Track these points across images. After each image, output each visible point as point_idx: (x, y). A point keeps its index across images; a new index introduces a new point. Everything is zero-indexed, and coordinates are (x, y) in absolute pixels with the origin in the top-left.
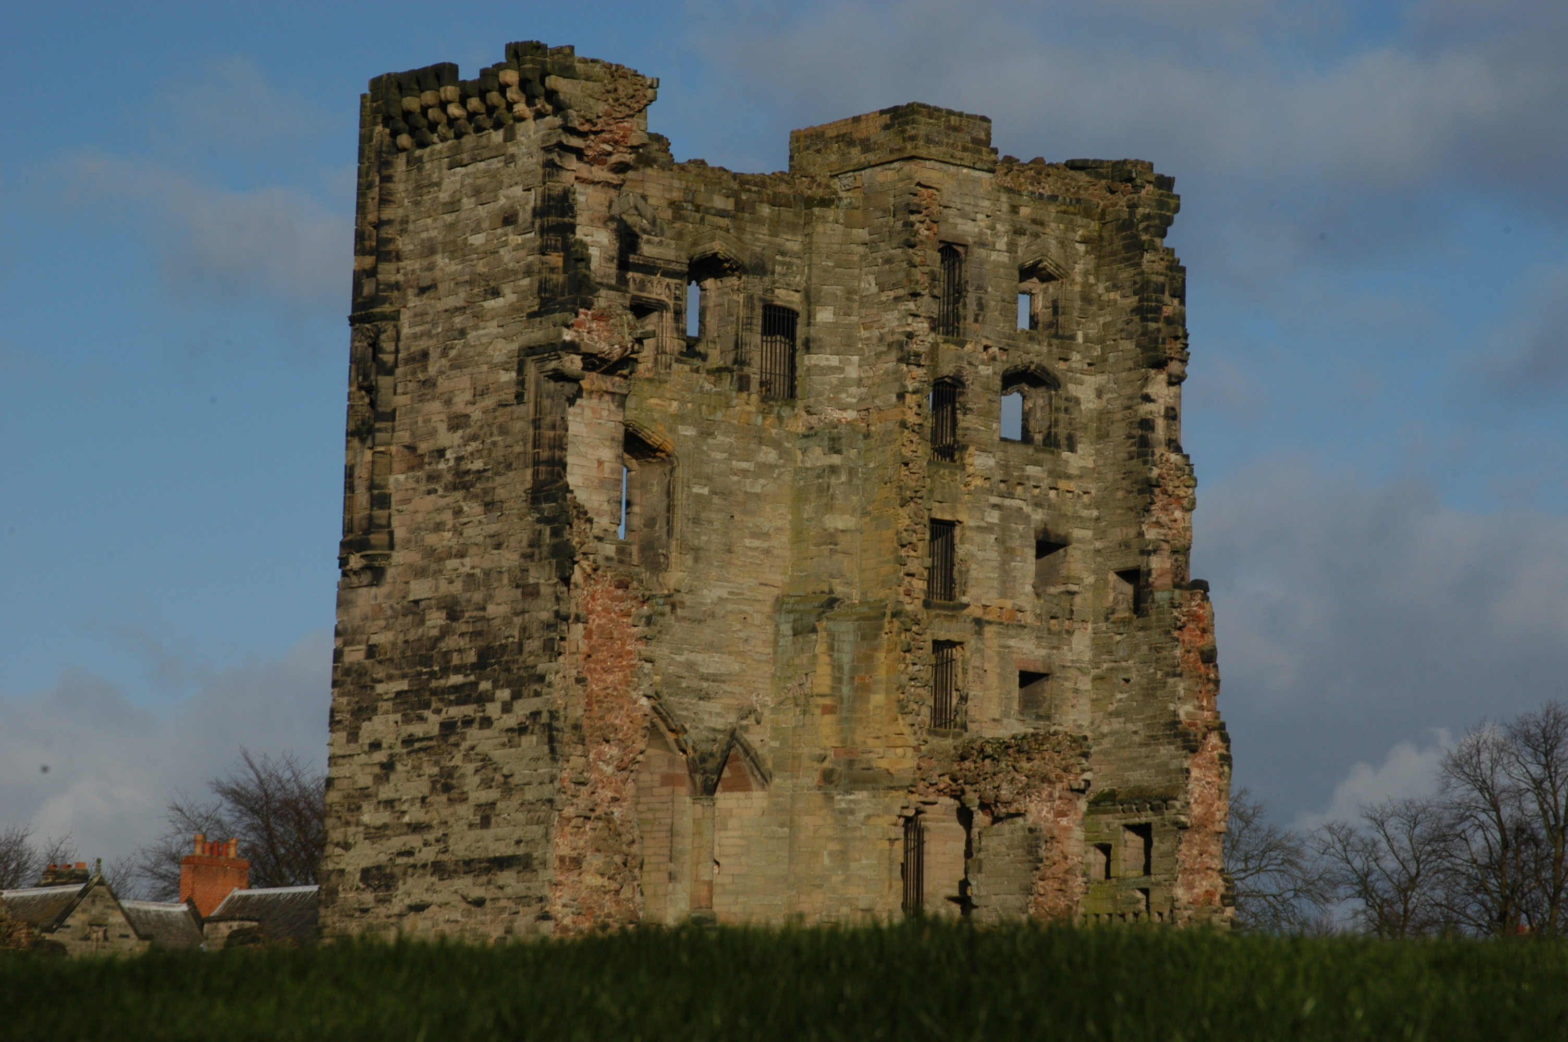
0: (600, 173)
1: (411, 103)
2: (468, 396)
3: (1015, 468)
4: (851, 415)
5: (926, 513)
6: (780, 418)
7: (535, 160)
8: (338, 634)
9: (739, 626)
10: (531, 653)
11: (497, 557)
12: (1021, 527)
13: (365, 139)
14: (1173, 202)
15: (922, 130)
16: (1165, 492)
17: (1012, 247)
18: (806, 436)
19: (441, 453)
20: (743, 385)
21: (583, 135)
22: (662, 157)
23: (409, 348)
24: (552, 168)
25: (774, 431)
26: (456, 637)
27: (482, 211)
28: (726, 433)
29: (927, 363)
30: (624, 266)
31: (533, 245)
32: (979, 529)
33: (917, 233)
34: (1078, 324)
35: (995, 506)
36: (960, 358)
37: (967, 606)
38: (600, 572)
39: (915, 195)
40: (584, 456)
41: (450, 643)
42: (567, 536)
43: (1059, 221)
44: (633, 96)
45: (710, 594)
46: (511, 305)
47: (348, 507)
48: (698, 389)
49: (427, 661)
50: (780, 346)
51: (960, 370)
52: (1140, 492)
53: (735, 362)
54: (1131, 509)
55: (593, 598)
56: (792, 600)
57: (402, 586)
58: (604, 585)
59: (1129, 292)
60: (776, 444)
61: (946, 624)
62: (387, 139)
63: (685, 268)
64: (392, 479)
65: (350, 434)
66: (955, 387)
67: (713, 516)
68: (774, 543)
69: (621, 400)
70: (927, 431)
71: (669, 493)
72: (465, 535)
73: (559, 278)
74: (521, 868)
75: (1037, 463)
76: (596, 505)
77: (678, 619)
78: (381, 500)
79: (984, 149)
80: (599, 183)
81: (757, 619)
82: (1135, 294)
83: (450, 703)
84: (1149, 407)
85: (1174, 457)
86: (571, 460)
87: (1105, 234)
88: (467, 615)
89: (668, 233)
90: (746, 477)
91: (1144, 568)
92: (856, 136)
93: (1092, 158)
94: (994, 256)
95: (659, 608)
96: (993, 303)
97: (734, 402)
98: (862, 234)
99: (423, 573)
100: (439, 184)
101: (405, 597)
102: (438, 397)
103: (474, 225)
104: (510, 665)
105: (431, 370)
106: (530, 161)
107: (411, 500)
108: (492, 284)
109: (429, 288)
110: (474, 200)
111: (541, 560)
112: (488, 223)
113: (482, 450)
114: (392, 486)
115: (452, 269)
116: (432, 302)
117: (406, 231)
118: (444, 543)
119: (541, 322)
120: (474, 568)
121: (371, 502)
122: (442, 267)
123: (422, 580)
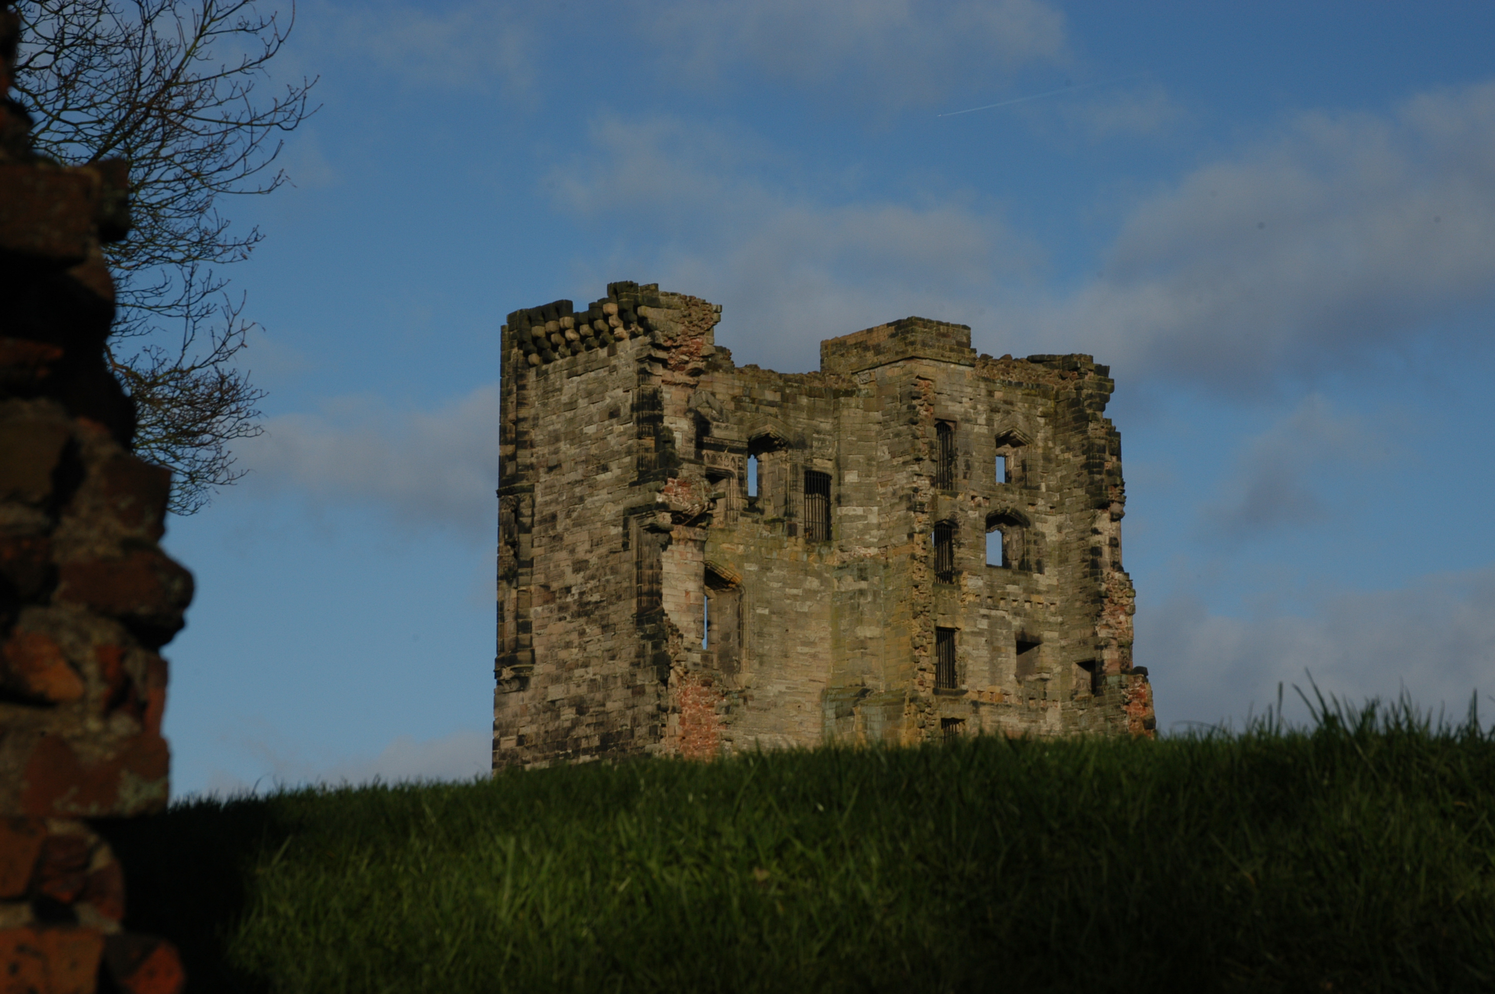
0: (680, 377)
1: (538, 331)
2: (587, 546)
3: (999, 587)
4: (873, 551)
5: (933, 623)
6: (820, 555)
7: (631, 369)
8: (495, 728)
9: (795, 713)
10: (640, 737)
11: (612, 666)
12: (1004, 632)
13: (505, 359)
14: (1109, 385)
15: (919, 337)
16: (1112, 601)
17: (989, 422)
18: (840, 568)
19: (568, 590)
20: (792, 531)
21: (667, 349)
22: (725, 364)
23: (542, 512)
24: (644, 374)
25: (816, 565)
26: (584, 727)
27: (593, 408)
28: (780, 568)
29: (930, 510)
30: (700, 445)
31: (631, 432)
32: (973, 633)
33: (918, 413)
34: (1042, 477)
35: (984, 616)
36: (954, 506)
37: (966, 692)
38: (689, 675)
39: (916, 385)
40: (675, 588)
41: (580, 731)
42: (664, 648)
43: (1024, 401)
44: (703, 319)
45: (772, 690)
46: (617, 477)
47: (500, 633)
48: (758, 535)
49: (563, 746)
50: (818, 501)
51: (954, 515)
52: (1093, 602)
53: (785, 514)
54: (1087, 615)
55: (685, 694)
56: (834, 692)
57: (542, 690)
58: (693, 685)
59: (1079, 452)
60: (818, 575)
61: (951, 706)
62: (521, 358)
63: (746, 446)
64: (532, 610)
65: (500, 578)
66: (951, 528)
67: (772, 630)
68: (818, 649)
69: (701, 546)
70: (931, 561)
71: (739, 615)
72: (588, 650)
73: (652, 456)
75: (1014, 583)
76: (685, 624)
77: (749, 709)
78: (524, 627)
79: (966, 350)
80: (679, 384)
81: (809, 707)
82: (1083, 453)
84: (1097, 538)
85: (1117, 575)
86: (665, 591)
87: (1059, 410)
88: (591, 710)
89: (732, 420)
90: (796, 600)
91: (1098, 660)
92: (870, 343)
93: (1047, 354)
94: (977, 429)
95: (735, 701)
96: (977, 464)
97: (786, 545)
98: (877, 415)
99: (558, 680)
100: (561, 390)
101: (544, 699)
102: (565, 549)
103: (588, 418)
104: (625, 747)
105: (559, 528)
106: (628, 370)
107: (546, 626)
108: (603, 462)
109: (555, 467)
110: (587, 400)
111: (645, 667)
112: (598, 417)
113: (598, 586)
114: (533, 616)
115: (572, 452)
116: (558, 477)
117: (537, 425)
118: (573, 657)
119: (640, 489)
120: (595, 675)
121: (518, 627)
122: (564, 451)
123: (557, 685)
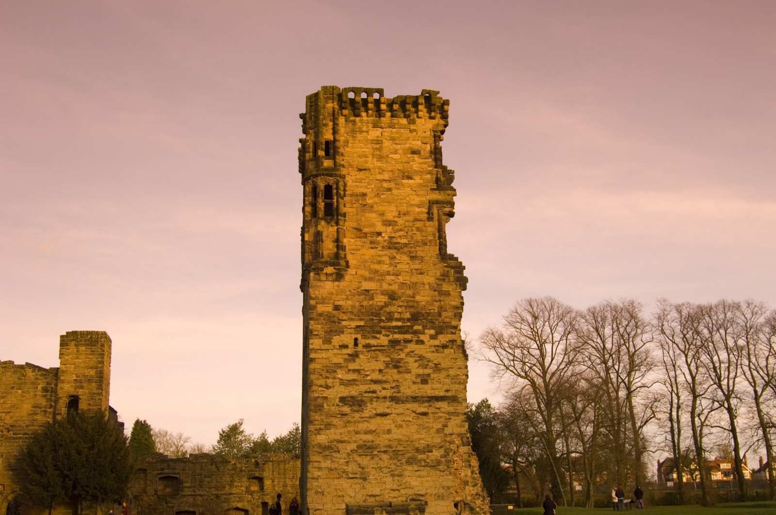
2: (395, 214)
7: (428, 133)
11: (420, 278)
19: (379, 234)
23: (353, 191)
24: (438, 138)
26: (396, 307)
27: (397, 147)
31: (431, 164)
46: (419, 183)
49: (376, 315)
62: (337, 110)
64: (347, 240)
72: (398, 267)
73: (442, 178)
74: (450, 401)
78: (341, 247)
83: (395, 333)
88: (402, 299)
99: (371, 279)
100: (367, 132)
101: (359, 288)
102: (375, 212)
103: (393, 151)
104: (433, 321)
105: (369, 201)
106: (425, 134)
107: (359, 250)
108: (407, 174)
109: (365, 170)
110: (391, 142)
111: (450, 282)
112: (401, 151)
113: (406, 236)
114: (346, 243)
115: (379, 165)
116: (366, 175)
117: (347, 146)
118: (384, 269)
119: (440, 193)
120: (406, 280)
121: (338, 247)
122: (372, 163)
123: (370, 282)
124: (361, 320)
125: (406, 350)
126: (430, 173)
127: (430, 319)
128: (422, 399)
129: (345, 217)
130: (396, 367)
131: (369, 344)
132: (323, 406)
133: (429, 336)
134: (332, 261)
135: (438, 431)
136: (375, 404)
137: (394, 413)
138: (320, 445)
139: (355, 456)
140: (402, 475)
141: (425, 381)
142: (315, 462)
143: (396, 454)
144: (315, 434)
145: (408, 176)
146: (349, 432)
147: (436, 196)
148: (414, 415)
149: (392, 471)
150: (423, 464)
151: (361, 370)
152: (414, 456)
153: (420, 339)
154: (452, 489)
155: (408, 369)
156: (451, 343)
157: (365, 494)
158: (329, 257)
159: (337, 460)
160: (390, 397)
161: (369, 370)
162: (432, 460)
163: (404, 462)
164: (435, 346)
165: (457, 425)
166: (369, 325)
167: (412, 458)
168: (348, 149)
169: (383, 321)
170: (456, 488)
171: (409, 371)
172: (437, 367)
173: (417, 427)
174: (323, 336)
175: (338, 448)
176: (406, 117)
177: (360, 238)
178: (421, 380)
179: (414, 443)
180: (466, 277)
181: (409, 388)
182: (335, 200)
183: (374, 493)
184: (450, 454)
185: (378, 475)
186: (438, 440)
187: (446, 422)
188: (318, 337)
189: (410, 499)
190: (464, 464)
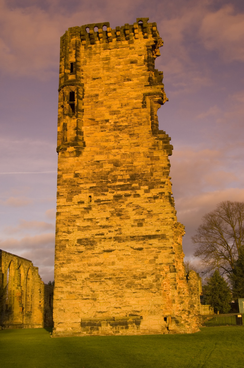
2: (119, 106)
7: (143, 48)
10: (157, 176)
11: (137, 149)
19: (107, 121)
23: (89, 93)
27: (120, 60)
31: (144, 69)
41: (116, 173)
46: (136, 83)
49: (105, 178)
57: (91, 157)
62: (79, 41)
64: (83, 128)
73: (154, 78)
74: (160, 238)
78: (80, 133)
83: (118, 190)
88: (124, 165)
99: (101, 153)
100: (100, 53)
101: (92, 160)
102: (104, 106)
103: (117, 63)
104: (147, 179)
105: (100, 99)
106: (141, 49)
107: (93, 133)
108: (127, 78)
109: (97, 78)
110: (116, 57)
111: (159, 150)
112: (123, 63)
113: (127, 120)
114: (84, 130)
115: (108, 74)
116: (99, 82)
117: (86, 64)
118: (110, 145)
119: (151, 87)
120: (126, 152)
121: (77, 133)
122: (103, 73)
123: (100, 155)
124: (93, 182)
125: (126, 202)
126: (144, 75)
127: (145, 178)
128: (138, 238)
129: (83, 112)
130: (119, 215)
131: (99, 199)
132: (65, 247)
133: (143, 191)
134: (73, 142)
135: (151, 262)
136: (103, 243)
137: (117, 250)
138: (63, 275)
139: (88, 282)
140: (123, 296)
141: (140, 225)
142: (59, 287)
143: (119, 280)
144: (59, 267)
145: (128, 79)
146: (84, 265)
147: (149, 90)
148: (132, 250)
149: (115, 293)
150: (139, 287)
151: (93, 219)
152: (132, 281)
153: (137, 193)
154: (161, 306)
155: (128, 216)
156: (160, 195)
157: (95, 311)
158: (71, 140)
159: (75, 286)
160: (114, 237)
161: (99, 219)
162: (146, 284)
163: (125, 286)
164: (148, 198)
165: (165, 256)
166: (100, 186)
167: (130, 283)
168: (86, 67)
169: (109, 182)
170: (165, 305)
171: (128, 217)
172: (150, 213)
173: (134, 259)
174: (67, 196)
175: (75, 277)
176: (127, 39)
177: (93, 125)
178: (138, 224)
179: (132, 271)
180: (171, 145)
181: (128, 231)
182: (76, 102)
183: (102, 310)
184: (160, 279)
185: (105, 296)
186: (150, 268)
187: (157, 255)
188: (62, 197)
189: (129, 315)
190: (171, 287)
